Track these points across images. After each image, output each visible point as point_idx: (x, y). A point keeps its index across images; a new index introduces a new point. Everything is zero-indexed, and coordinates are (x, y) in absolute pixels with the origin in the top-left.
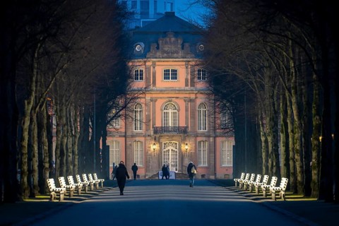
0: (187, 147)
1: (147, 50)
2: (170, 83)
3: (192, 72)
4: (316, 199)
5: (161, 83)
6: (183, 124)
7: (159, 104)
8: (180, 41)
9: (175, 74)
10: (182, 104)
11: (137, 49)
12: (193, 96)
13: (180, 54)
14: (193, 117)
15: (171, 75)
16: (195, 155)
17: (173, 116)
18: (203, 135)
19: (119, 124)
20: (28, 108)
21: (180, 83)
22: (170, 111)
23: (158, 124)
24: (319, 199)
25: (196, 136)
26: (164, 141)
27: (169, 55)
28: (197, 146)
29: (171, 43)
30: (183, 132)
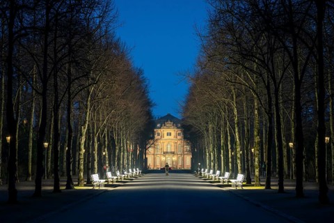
0: (175, 158)
1: (161, 126)
2: (169, 137)
3: (176, 134)
4: (263, 188)
5: (166, 137)
6: (173, 151)
7: (165, 144)
8: (172, 123)
9: (170, 134)
10: (173, 144)
11: (158, 125)
12: (176, 141)
13: (172, 127)
14: (176, 148)
15: (169, 134)
16: (177, 162)
17: (170, 148)
18: (180, 154)
19: (151, 150)
20: (84, 131)
21: (172, 137)
22: (169, 146)
23: (165, 151)
24: (266, 188)
25: (178, 155)
26: (167, 156)
27: (168, 128)
28: (178, 158)
29: (169, 124)
30: (173, 153)
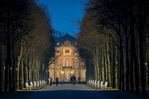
0: (72, 72)
2: (67, 54)
3: (74, 51)
5: (65, 54)
6: (71, 66)
7: (64, 60)
8: (70, 42)
10: (71, 60)
11: (58, 44)
12: (74, 58)
13: (70, 46)
14: (74, 63)
15: (67, 51)
17: (68, 63)
18: (76, 69)
19: (52, 66)
21: (70, 54)
22: (67, 62)
23: (64, 66)
25: (75, 69)
26: (65, 70)
27: (67, 46)
28: (75, 72)
29: (67, 42)
30: (71, 68)
